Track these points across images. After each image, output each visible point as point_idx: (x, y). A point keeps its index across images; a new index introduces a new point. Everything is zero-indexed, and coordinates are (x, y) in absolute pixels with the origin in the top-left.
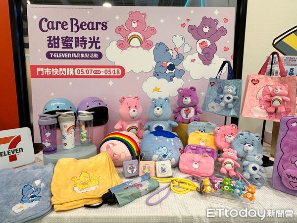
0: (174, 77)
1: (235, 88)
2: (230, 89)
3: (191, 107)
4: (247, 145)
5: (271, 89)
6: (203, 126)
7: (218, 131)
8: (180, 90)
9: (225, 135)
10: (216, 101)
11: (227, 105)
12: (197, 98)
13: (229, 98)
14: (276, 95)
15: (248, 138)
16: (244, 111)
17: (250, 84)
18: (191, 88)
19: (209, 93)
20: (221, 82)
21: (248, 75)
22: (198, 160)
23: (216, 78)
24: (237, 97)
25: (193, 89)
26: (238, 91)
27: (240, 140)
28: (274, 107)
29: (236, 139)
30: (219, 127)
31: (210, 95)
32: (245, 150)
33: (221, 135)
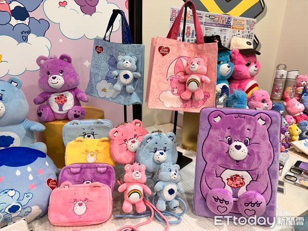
0: (29, 32)
1: (134, 59)
2: (127, 61)
3: (68, 92)
4: (158, 153)
5: (185, 62)
6: (89, 127)
7: (115, 135)
8: (42, 61)
9: (125, 140)
10: (108, 79)
11: (124, 87)
12: (74, 75)
13: (126, 76)
14: (192, 73)
15: (159, 142)
16: (150, 100)
17: (157, 54)
18: (62, 57)
19: (95, 66)
20: (112, 47)
21: (153, 39)
22: (83, 197)
23: (104, 39)
24: (139, 74)
25: (65, 58)
26: (140, 64)
27: (148, 147)
28: (190, 91)
29: (142, 145)
30: (115, 129)
31: (98, 68)
32: (156, 161)
33: (119, 141)
